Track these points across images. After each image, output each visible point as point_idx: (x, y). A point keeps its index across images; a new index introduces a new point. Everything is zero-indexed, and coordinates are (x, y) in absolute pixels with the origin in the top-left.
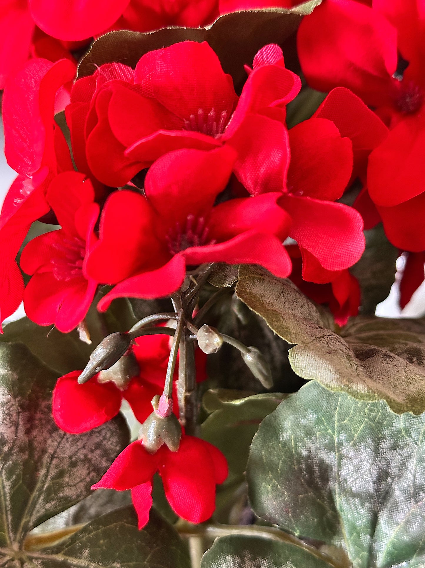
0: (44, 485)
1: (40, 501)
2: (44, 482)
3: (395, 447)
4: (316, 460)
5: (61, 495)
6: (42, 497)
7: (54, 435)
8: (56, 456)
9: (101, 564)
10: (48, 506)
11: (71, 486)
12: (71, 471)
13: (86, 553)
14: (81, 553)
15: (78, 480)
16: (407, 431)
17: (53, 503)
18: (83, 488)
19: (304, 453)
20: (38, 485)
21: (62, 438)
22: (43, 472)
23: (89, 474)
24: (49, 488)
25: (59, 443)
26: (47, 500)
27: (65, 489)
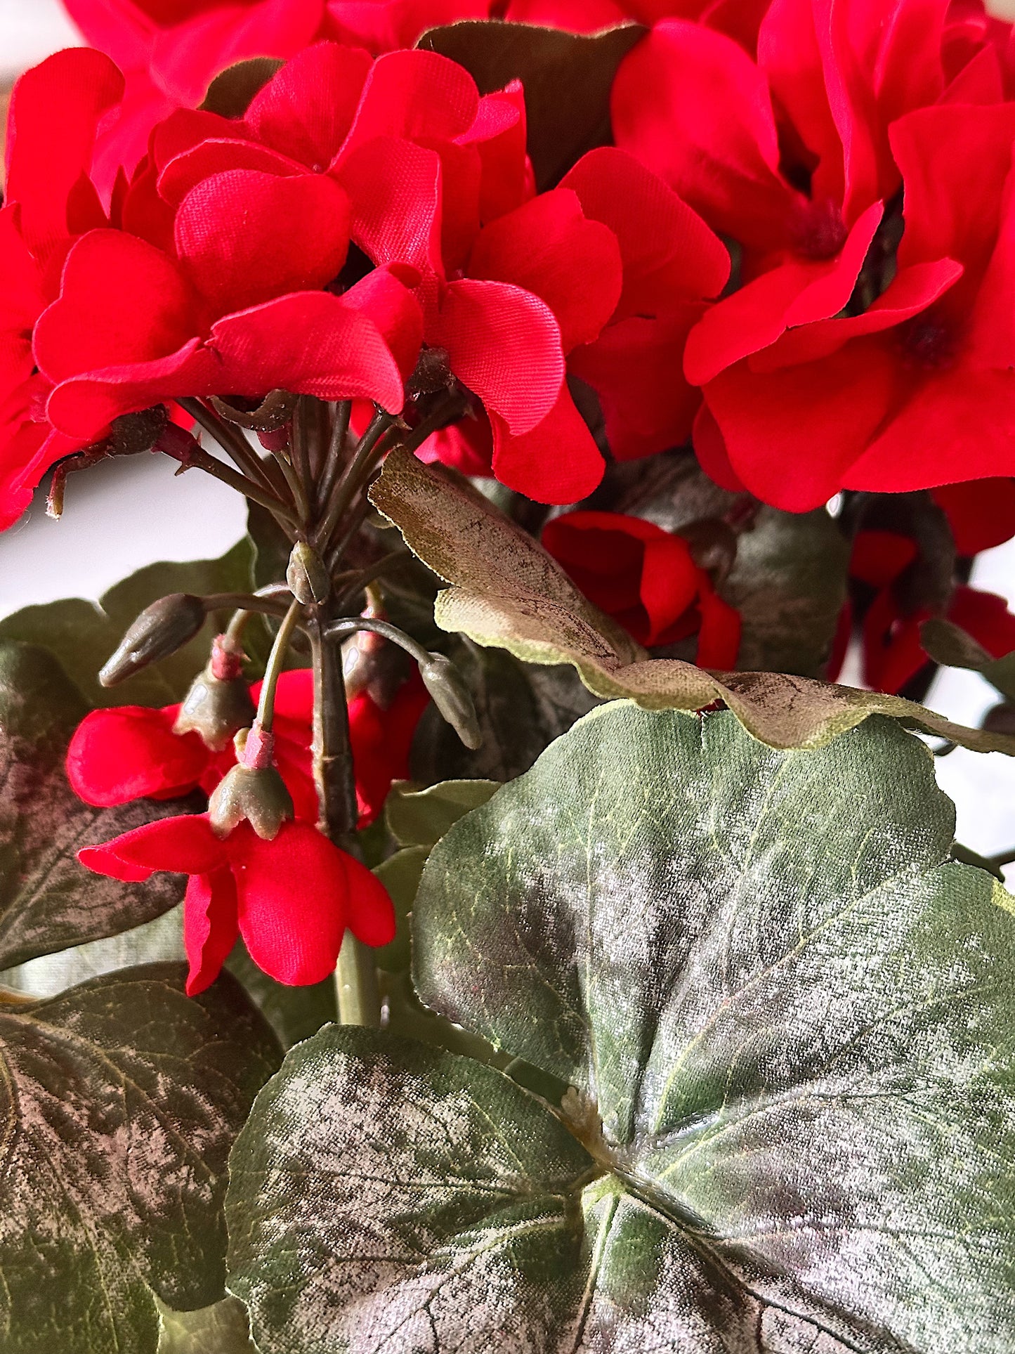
0: (31, 897)
1: (17, 923)
2: (33, 893)
3: (696, 873)
4: (551, 901)
5: (59, 919)
6: (21, 917)
7: (73, 819)
8: (67, 854)
9: (97, 1042)
10: (29, 934)
11: (81, 908)
12: (88, 884)
13: (75, 1018)
14: (64, 1018)
15: (100, 902)
16: (723, 838)
17: (40, 930)
18: (104, 919)
19: (529, 883)
20: (21, 897)
21: (87, 826)
22: (35, 876)
23: (123, 897)
24: (38, 904)
25: (80, 834)
26: (30, 924)
27: (69, 911)
